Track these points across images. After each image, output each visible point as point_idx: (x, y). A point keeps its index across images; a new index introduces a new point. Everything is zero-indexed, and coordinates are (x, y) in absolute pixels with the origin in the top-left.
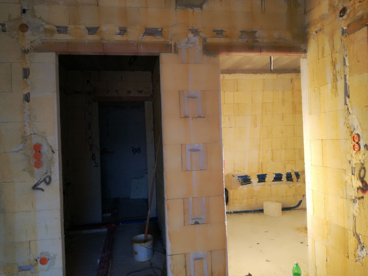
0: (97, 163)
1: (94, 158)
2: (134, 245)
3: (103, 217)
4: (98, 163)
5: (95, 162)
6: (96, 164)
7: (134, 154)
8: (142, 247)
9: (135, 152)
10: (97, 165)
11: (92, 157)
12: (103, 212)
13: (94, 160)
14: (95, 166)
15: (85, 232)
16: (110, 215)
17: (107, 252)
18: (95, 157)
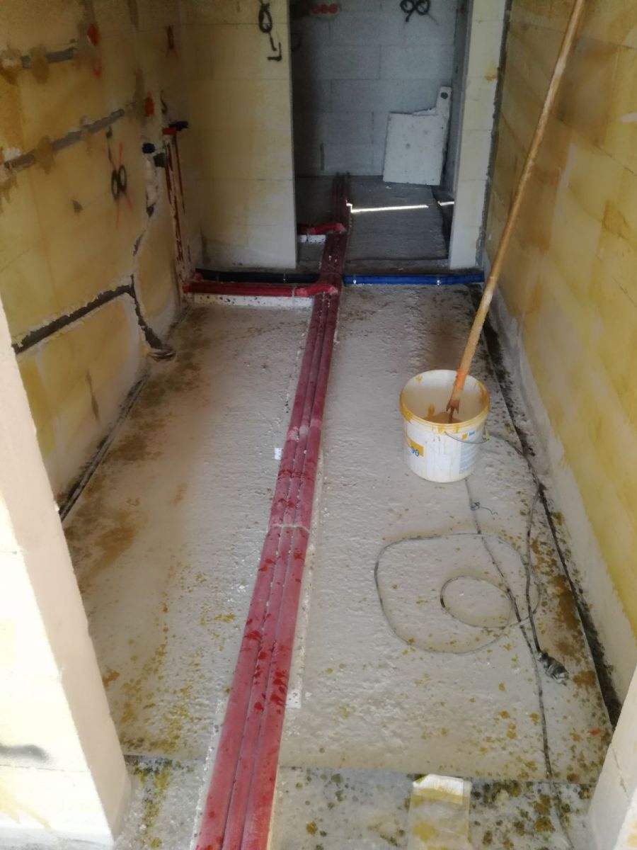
0: (276, 46)
1: (266, 21)
2: (411, 421)
3: (299, 246)
4: (280, 45)
5: (271, 40)
6: (274, 49)
7: (407, 20)
8: (443, 437)
9: (410, 12)
10: (276, 54)
11: (261, 18)
12: (301, 229)
13: (268, 30)
14: (270, 58)
15: (242, 301)
16: (320, 239)
17: (309, 422)
18: (270, 19)
